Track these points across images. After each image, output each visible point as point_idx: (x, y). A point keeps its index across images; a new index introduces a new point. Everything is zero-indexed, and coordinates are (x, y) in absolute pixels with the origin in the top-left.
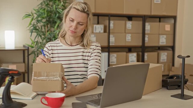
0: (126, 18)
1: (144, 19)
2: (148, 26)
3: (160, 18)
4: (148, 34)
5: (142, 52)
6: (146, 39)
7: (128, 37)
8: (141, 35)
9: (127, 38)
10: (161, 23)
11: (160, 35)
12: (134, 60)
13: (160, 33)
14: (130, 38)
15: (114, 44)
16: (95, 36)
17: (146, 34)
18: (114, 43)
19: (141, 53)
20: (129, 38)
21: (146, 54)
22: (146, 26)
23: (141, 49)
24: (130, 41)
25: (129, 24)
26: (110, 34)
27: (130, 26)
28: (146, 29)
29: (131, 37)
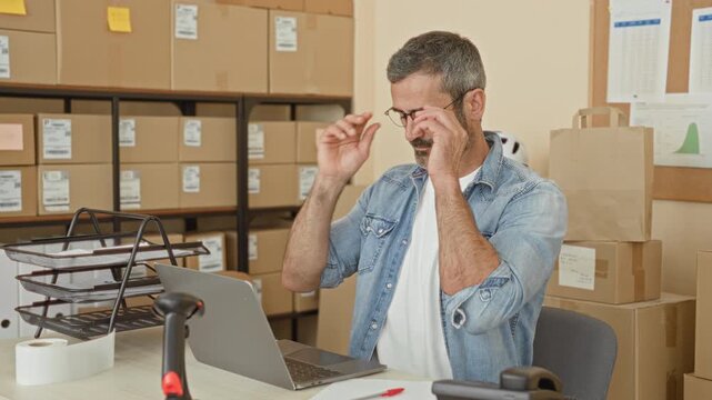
0: (173, 108)
1: (243, 108)
2: (257, 136)
3: (295, 107)
4: (258, 164)
5: (238, 231)
6: (254, 182)
7: (189, 179)
8: (234, 168)
9: (186, 183)
10: (302, 125)
11: (300, 168)
12: (216, 263)
13: (299, 160)
14: (196, 181)
15: (138, 206)
16: (65, 177)
17: (250, 162)
18: (138, 200)
19: (234, 235)
20: (192, 179)
21: (253, 237)
22: (251, 136)
23: (233, 221)
24: (197, 190)
25: (193, 130)
26: (121, 166)
27: (197, 136)
28: (251, 144)
29: (201, 175)
